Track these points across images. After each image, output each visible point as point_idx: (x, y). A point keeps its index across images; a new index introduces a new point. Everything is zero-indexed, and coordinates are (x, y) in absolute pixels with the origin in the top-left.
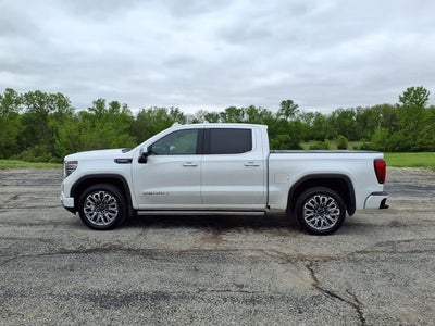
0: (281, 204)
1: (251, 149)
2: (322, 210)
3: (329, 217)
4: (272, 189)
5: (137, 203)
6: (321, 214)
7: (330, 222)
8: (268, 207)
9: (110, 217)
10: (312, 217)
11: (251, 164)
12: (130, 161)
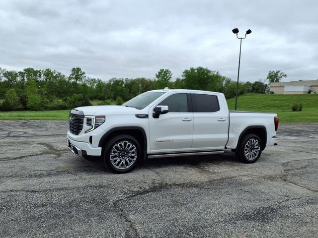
0: (234, 145)
1: (219, 110)
2: (252, 148)
3: (254, 151)
4: (231, 135)
5: (151, 149)
6: (251, 150)
7: (255, 155)
8: (226, 148)
9: (130, 161)
10: (247, 153)
11: (221, 120)
12: (146, 116)
